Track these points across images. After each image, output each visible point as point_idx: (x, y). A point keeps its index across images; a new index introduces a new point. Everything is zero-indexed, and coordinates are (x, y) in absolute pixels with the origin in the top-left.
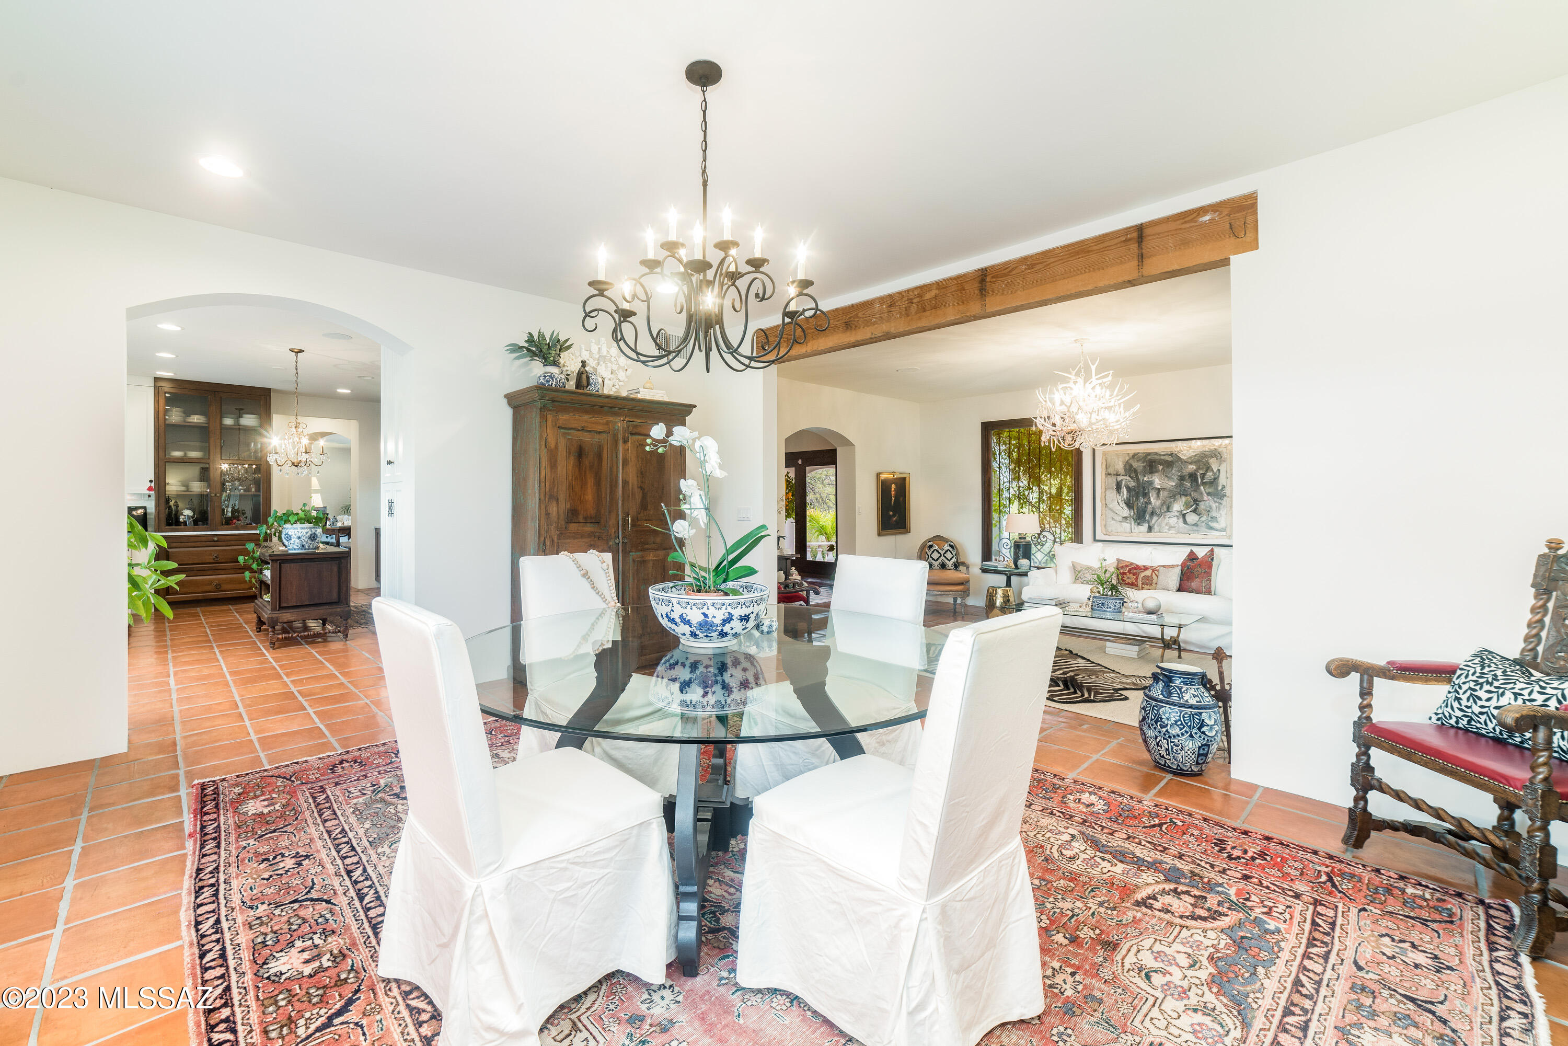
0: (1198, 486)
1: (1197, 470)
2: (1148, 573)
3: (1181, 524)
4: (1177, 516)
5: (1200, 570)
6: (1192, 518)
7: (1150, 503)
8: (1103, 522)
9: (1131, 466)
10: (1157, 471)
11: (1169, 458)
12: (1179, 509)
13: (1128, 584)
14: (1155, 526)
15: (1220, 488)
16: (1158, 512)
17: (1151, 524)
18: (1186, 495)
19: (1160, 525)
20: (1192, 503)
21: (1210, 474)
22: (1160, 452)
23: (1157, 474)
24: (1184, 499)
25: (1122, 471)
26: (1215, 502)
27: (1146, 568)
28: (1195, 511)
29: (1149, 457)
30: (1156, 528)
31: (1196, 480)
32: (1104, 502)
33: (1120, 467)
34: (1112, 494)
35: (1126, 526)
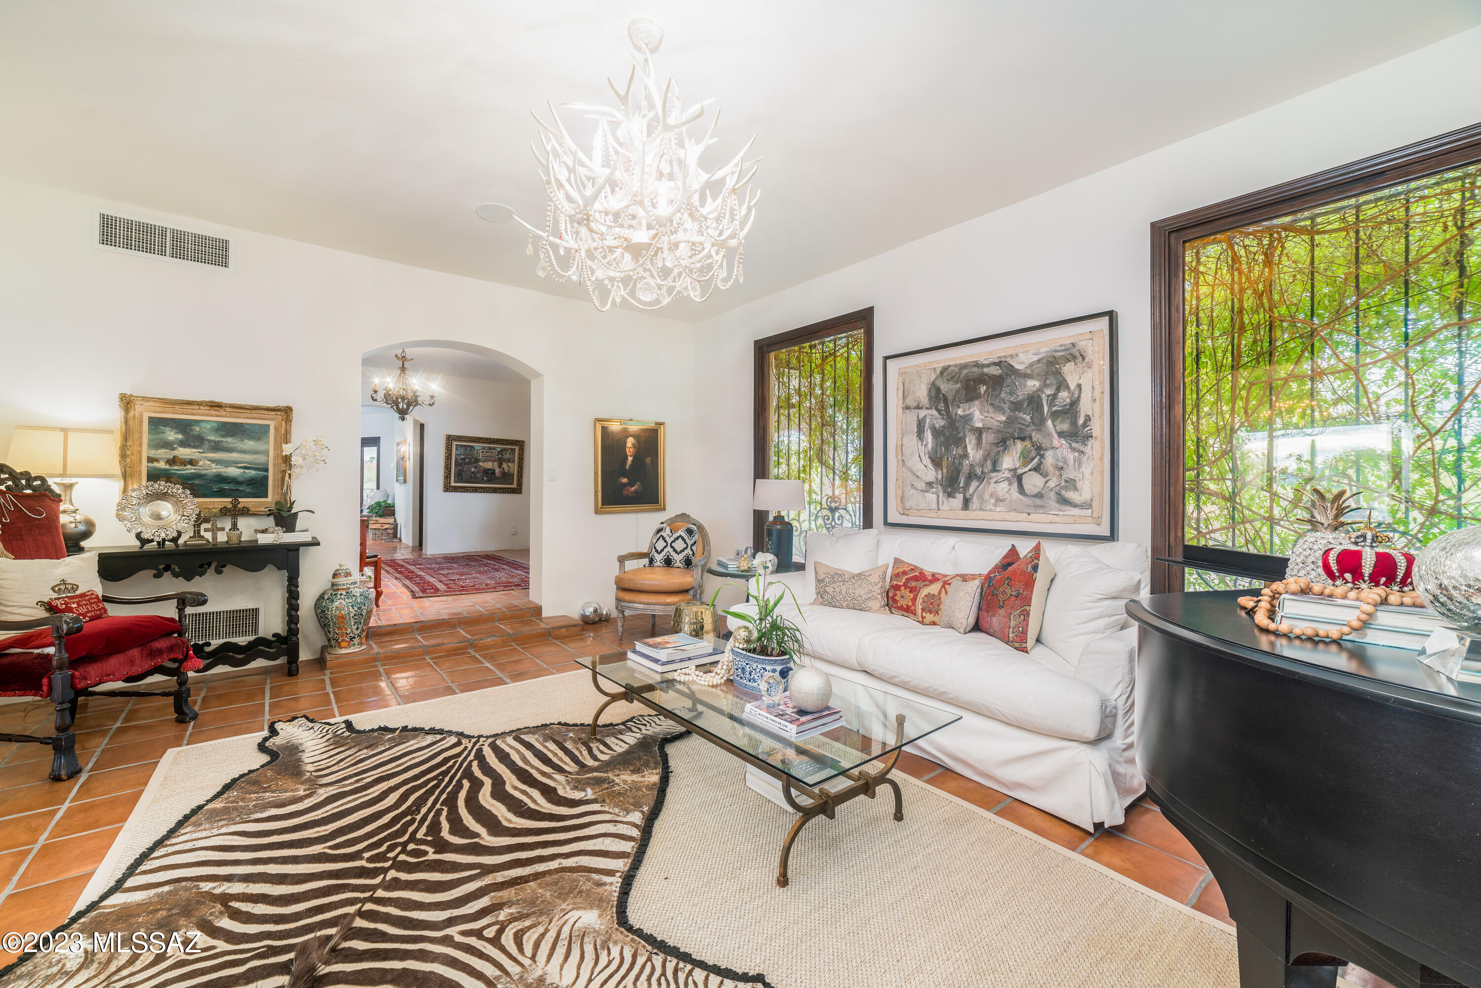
0: (1043, 421)
1: (1040, 390)
2: (934, 589)
3: (1015, 495)
4: (1007, 479)
5: (1009, 591)
6: (1033, 482)
7: (966, 456)
8: (900, 493)
9: (938, 390)
10: (978, 397)
11: (995, 371)
12: (1011, 466)
13: (901, 608)
14: (975, 499)
15: (1081, 421)
16: (979, 471)
17: (968, 496)
18: (1023, 439)
19: (981, 497)
20: (1033, 453)
21: (1064, 394)
22: (983, 360)
23: (977, 402)
24: (1019, 446)
25: (925, 401)
26: (1073, 449)
27: (935, 578)
28: (1037, 469)
29: (965, 372)
30: (975, 503)
31: (1040, 407)
32: (900, 458)
33: (922, 393)
34: (912, 440)
35: (931, 497)
